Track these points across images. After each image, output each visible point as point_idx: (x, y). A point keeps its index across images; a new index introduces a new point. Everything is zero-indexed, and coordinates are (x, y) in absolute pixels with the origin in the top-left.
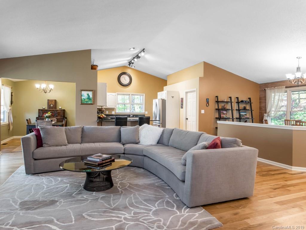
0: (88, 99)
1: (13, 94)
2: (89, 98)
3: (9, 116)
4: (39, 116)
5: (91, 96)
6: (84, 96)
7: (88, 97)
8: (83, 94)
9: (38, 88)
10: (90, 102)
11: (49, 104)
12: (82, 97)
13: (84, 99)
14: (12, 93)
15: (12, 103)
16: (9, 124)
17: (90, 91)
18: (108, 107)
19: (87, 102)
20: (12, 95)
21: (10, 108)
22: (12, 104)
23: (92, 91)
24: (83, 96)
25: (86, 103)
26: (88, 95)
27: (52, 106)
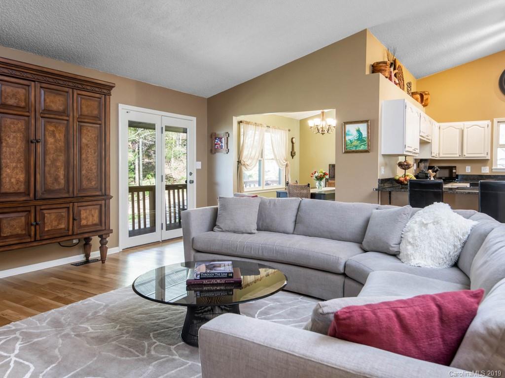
0: (358, 140)
2: (360, 138)
3: (285, 176)
5: (365, 134)
6: (351, 135)
7: (359, 136)
8: (348, 131)
9: (311, 127)
10: (362, 148)
12: (348, 138)
13: (350, 141)
14: (292, 139)
15: (292, 154)
17: (362, 122)
18: (467, 155)
19: (356, 146)
20: (292, 142)
21: (285, 164)
22: (294, 157)
23: (367, 121)
24: (349, 135)
25: (354, 149)
26: (358, 131)
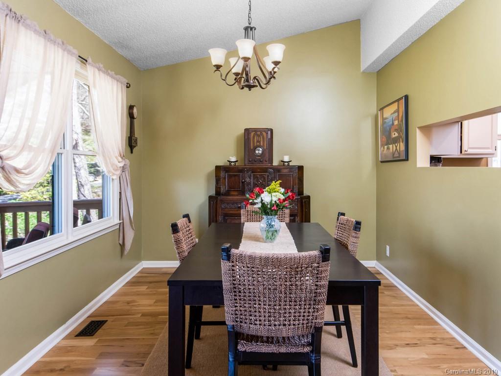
1: (135, 110)
3: (120, 193)
4: (218, 193)
11: (249, 144)
14: (131, 108)
15: (131, 143)
16: (122, 225)
18: (470, 151)
20: (131, 116)
21: (122, 165)
22: (134, 150)
27: (259, 151)
